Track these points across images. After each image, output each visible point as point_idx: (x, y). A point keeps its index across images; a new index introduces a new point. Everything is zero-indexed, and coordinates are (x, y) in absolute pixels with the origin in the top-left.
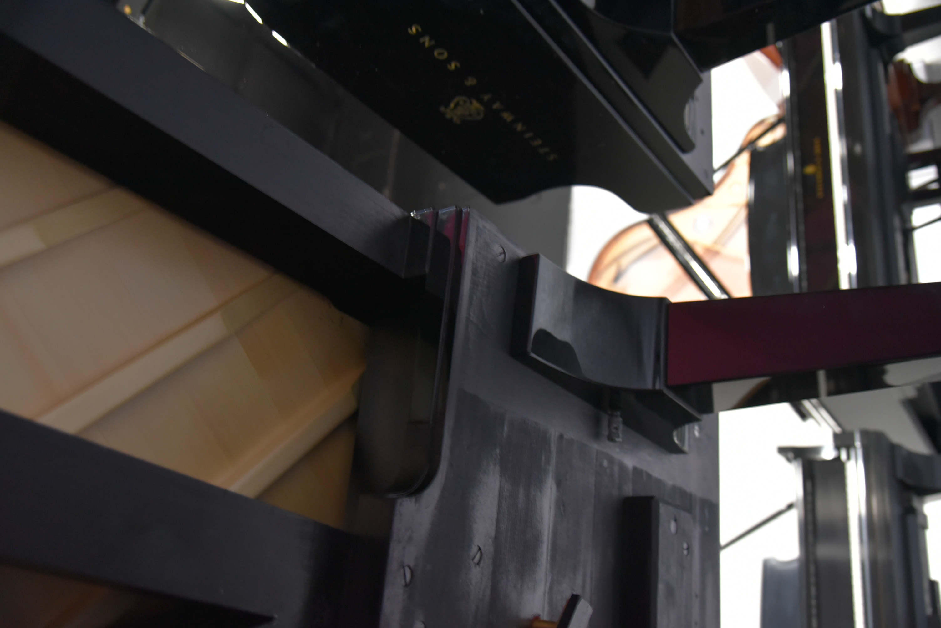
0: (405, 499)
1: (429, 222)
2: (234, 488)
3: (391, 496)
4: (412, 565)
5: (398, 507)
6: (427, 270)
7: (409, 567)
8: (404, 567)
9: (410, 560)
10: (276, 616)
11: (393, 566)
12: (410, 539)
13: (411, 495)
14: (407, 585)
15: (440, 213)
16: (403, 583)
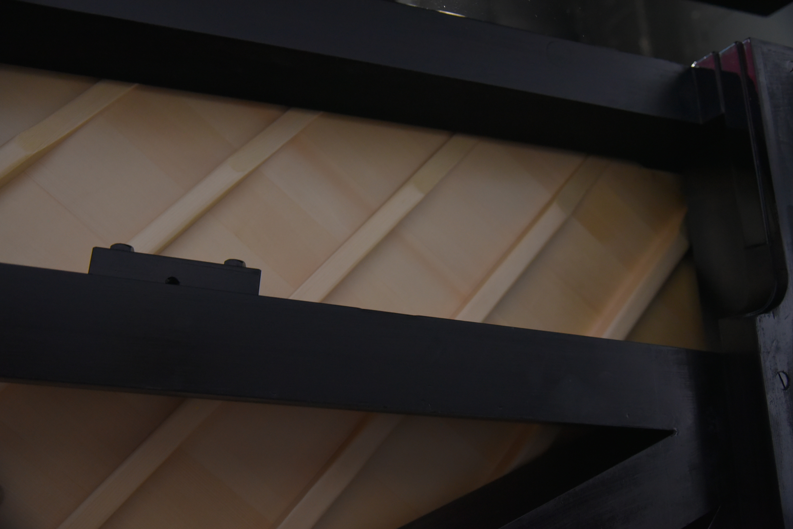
0: (763, 315)
1: (712, 66)
2: (605, 336)
3: (749, 315)
4: (786, 370)
5: (758, 324)
6: (723, 110)
7: (783, 372)
8: (778, 373)
9: (782, 366)
10: (675, 429)
11: (768, 374)
12: (778, 349)
13: (767, 311)
14: (785, 388)
15: (720, 53)
16: (782, 387)
